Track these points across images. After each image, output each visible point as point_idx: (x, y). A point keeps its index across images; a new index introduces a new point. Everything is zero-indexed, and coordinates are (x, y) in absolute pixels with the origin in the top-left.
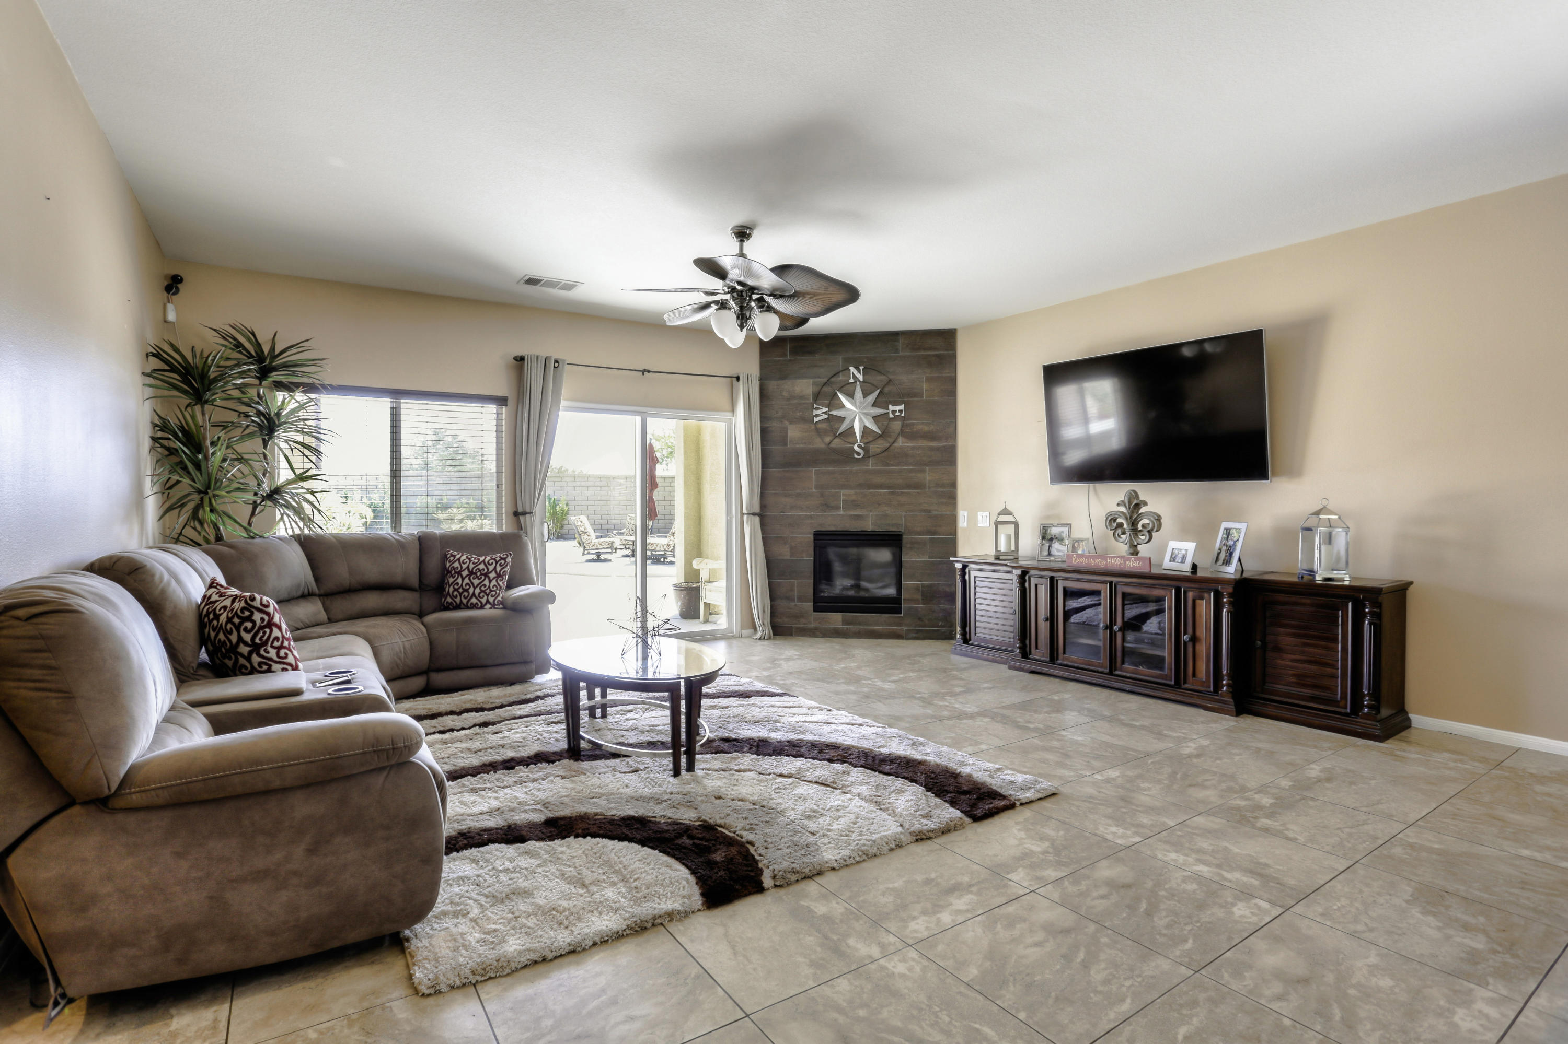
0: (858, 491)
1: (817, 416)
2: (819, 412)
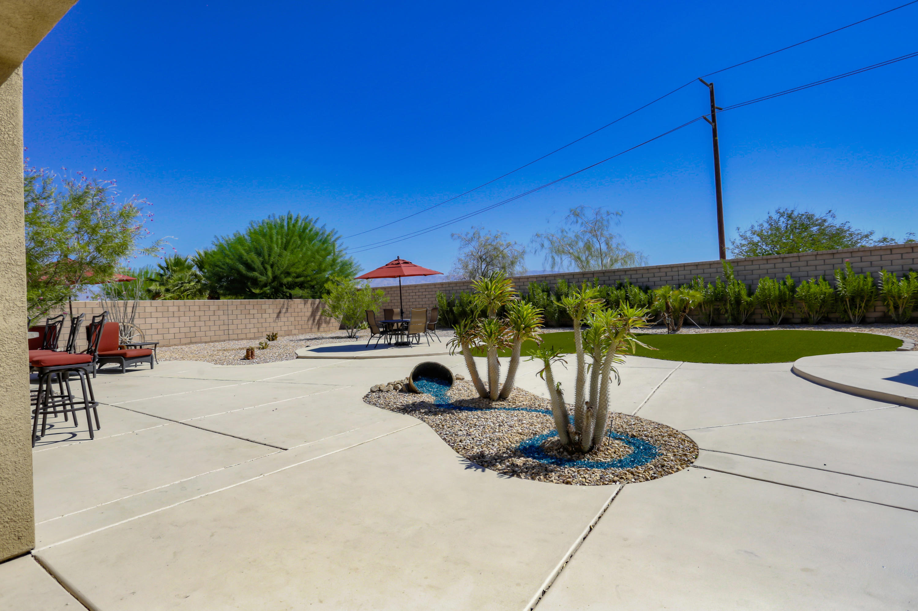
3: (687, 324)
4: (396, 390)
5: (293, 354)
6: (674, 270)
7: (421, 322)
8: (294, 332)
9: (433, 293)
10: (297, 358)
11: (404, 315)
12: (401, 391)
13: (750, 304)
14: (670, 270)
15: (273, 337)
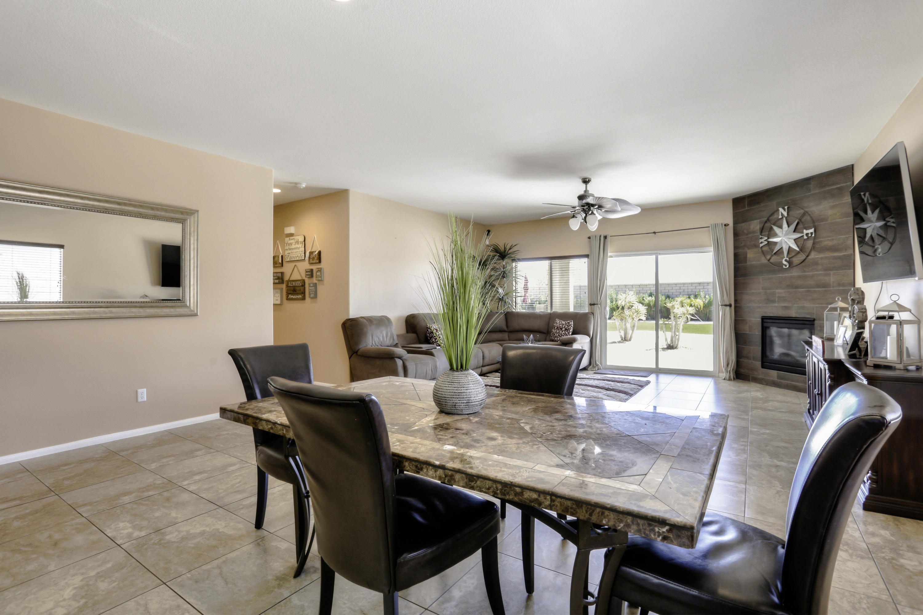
0: (786, 290)
1: (762, 243)
2: (762, 240)
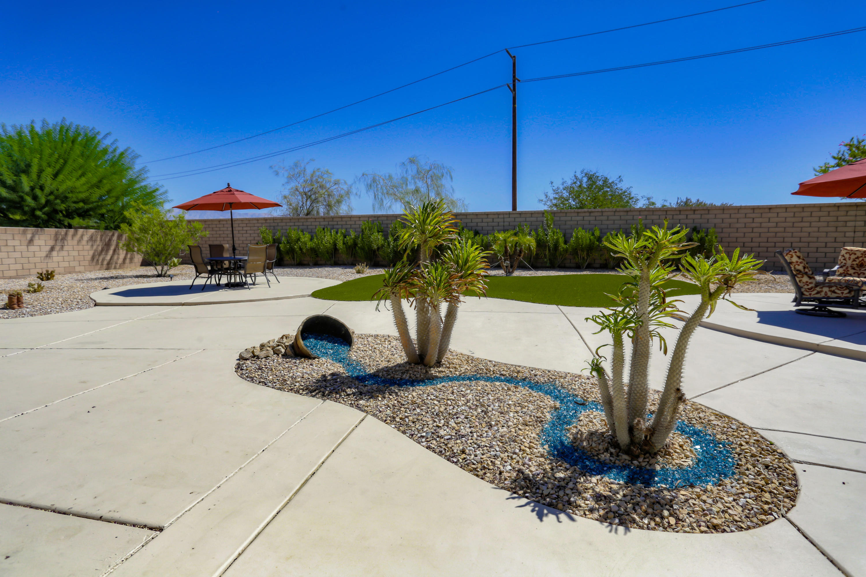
3: (523, 267)
4: (278, 355)
5: (87, 300)
6: (500, 216)
7: (260, 260)
8: (77, 269)
9: (256, 228)
10: (96, 305)
11: (237, 252)
12: (285, 356)
13: (566, 250)
14: (497, 216)
15: (48, 276)
